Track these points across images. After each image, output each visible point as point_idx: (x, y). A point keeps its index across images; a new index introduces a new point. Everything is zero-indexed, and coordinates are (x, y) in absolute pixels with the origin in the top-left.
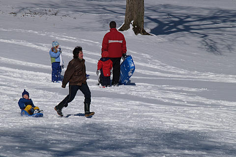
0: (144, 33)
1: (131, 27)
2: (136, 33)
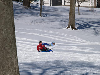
0: (75, 29)
1: (71, 27)
2: (72, 29)
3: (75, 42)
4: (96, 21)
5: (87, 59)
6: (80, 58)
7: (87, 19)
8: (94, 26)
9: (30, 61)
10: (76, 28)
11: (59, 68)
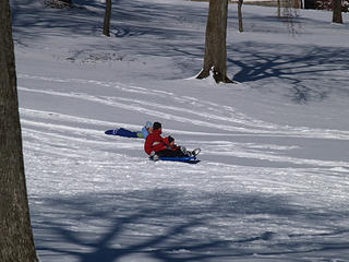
0: (227, 81)
1: (212, 74)
2: (217, 81)
3: (225, 128)
4: (298, 52)
5: (268, 185)
6: (244, 183)
7: (269, 46)
8: (293, 70)
9: (67, 193)
10: (230, 77)
11: (171, 214)
